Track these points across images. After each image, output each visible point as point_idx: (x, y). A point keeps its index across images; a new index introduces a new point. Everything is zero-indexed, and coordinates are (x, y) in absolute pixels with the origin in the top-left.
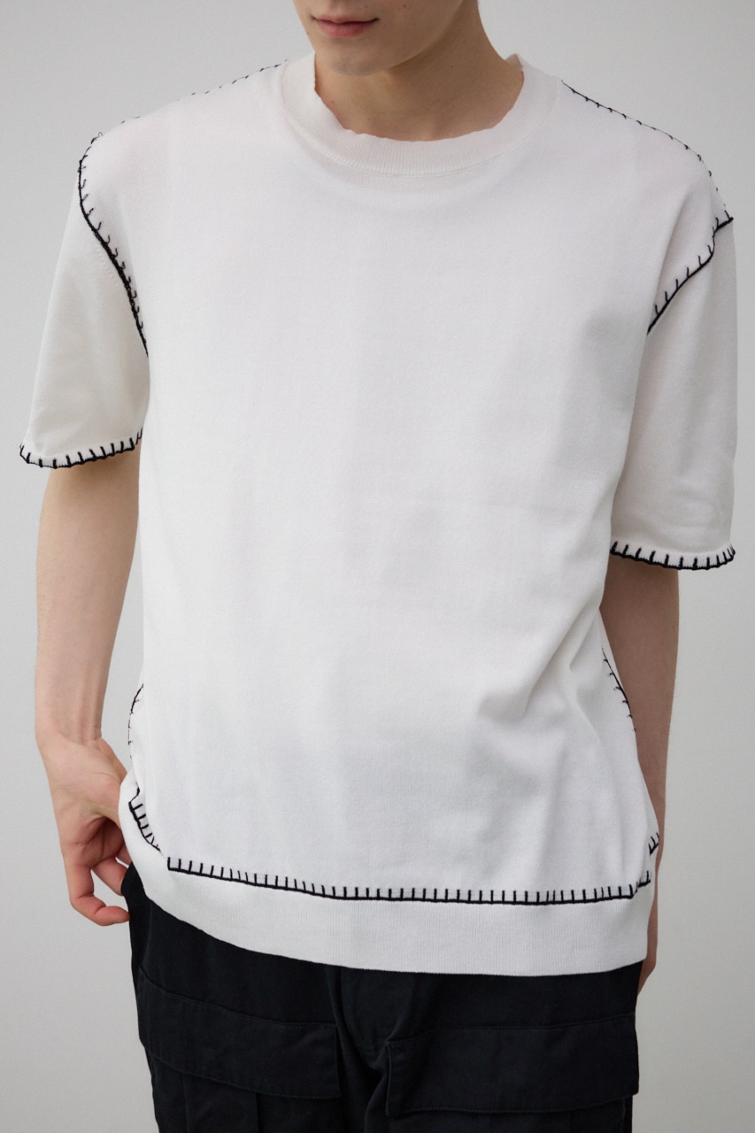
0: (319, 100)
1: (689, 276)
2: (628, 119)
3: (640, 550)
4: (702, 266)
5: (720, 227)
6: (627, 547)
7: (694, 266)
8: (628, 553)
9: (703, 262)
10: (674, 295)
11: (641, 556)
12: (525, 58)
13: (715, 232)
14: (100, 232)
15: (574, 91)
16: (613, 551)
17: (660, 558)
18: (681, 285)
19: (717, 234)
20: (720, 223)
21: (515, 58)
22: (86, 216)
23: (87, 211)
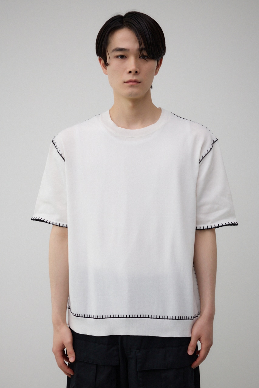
0: (112, 122)
1: (206, 155)
2: (191, 122)
3: (204, 227)
4: (208, 152)
5: (214, 142)
6: (200, 227)
7: (206, 153)
8: (201, 228)
9: (208, 151)
10: (202, 160)
11: (205, 228)
12: (162, 107)
13: (213, 144)
14: (62, 155)
15: (174, 114)
16: (196, 229)
17: (209, 227)
18: (204, 157)
19: (214, 144)
20: (214, 141)
21: (160, 107)
22: (58, 152)
23: (58, 151)
